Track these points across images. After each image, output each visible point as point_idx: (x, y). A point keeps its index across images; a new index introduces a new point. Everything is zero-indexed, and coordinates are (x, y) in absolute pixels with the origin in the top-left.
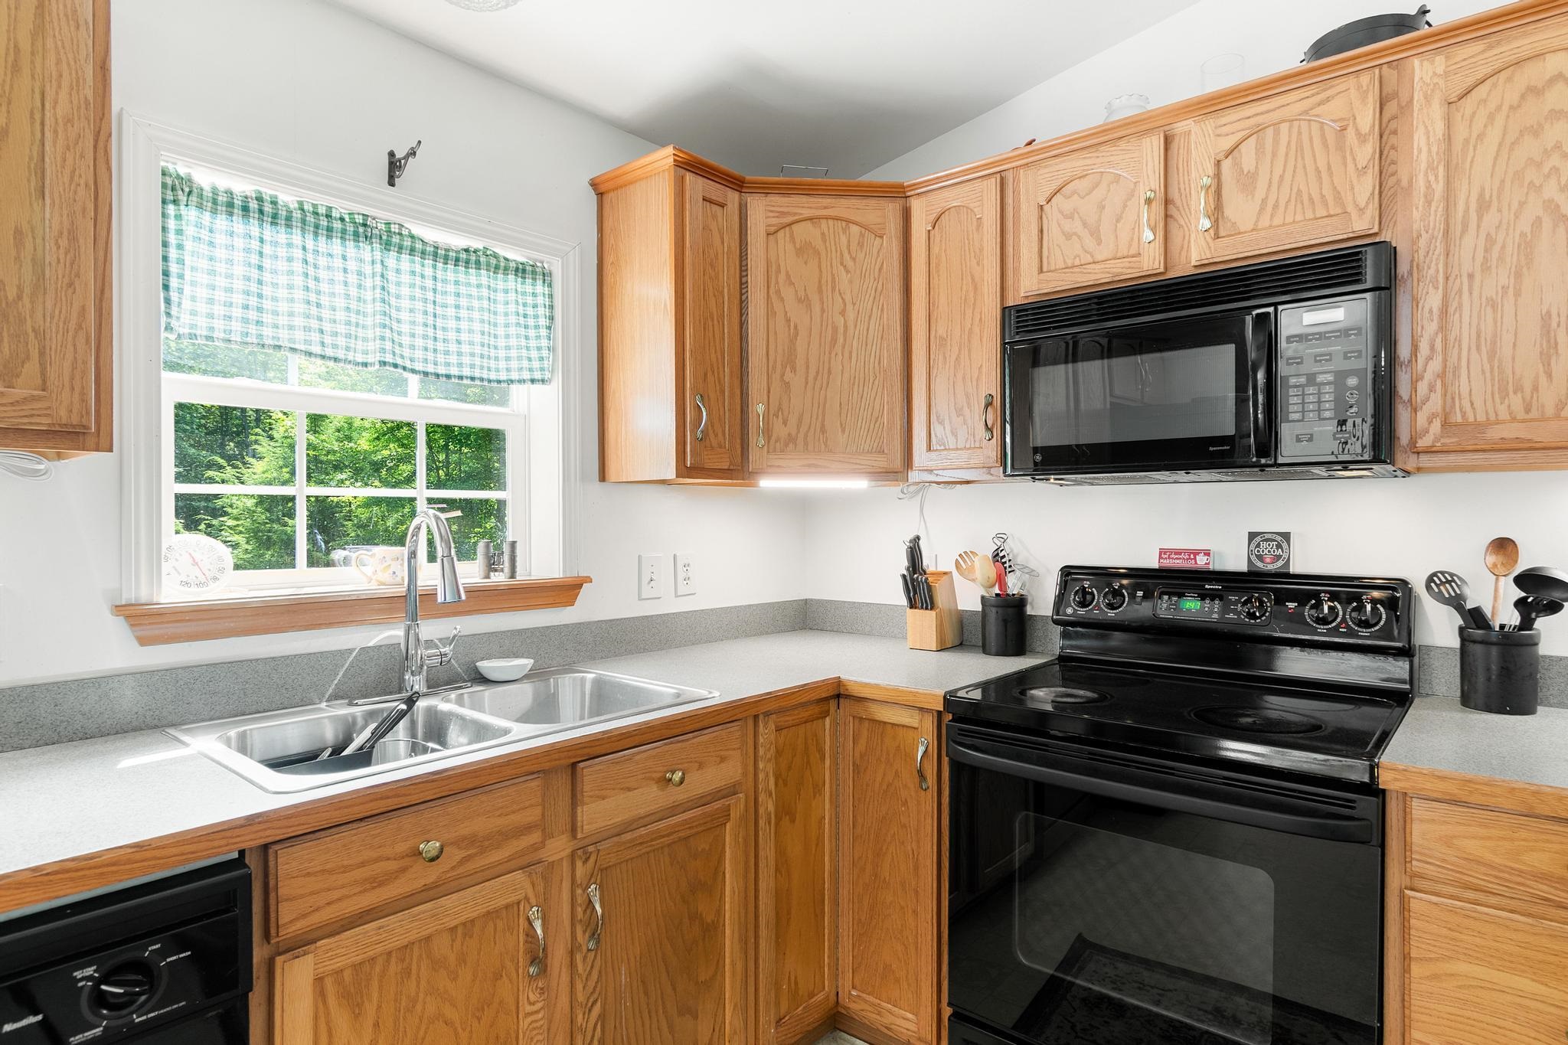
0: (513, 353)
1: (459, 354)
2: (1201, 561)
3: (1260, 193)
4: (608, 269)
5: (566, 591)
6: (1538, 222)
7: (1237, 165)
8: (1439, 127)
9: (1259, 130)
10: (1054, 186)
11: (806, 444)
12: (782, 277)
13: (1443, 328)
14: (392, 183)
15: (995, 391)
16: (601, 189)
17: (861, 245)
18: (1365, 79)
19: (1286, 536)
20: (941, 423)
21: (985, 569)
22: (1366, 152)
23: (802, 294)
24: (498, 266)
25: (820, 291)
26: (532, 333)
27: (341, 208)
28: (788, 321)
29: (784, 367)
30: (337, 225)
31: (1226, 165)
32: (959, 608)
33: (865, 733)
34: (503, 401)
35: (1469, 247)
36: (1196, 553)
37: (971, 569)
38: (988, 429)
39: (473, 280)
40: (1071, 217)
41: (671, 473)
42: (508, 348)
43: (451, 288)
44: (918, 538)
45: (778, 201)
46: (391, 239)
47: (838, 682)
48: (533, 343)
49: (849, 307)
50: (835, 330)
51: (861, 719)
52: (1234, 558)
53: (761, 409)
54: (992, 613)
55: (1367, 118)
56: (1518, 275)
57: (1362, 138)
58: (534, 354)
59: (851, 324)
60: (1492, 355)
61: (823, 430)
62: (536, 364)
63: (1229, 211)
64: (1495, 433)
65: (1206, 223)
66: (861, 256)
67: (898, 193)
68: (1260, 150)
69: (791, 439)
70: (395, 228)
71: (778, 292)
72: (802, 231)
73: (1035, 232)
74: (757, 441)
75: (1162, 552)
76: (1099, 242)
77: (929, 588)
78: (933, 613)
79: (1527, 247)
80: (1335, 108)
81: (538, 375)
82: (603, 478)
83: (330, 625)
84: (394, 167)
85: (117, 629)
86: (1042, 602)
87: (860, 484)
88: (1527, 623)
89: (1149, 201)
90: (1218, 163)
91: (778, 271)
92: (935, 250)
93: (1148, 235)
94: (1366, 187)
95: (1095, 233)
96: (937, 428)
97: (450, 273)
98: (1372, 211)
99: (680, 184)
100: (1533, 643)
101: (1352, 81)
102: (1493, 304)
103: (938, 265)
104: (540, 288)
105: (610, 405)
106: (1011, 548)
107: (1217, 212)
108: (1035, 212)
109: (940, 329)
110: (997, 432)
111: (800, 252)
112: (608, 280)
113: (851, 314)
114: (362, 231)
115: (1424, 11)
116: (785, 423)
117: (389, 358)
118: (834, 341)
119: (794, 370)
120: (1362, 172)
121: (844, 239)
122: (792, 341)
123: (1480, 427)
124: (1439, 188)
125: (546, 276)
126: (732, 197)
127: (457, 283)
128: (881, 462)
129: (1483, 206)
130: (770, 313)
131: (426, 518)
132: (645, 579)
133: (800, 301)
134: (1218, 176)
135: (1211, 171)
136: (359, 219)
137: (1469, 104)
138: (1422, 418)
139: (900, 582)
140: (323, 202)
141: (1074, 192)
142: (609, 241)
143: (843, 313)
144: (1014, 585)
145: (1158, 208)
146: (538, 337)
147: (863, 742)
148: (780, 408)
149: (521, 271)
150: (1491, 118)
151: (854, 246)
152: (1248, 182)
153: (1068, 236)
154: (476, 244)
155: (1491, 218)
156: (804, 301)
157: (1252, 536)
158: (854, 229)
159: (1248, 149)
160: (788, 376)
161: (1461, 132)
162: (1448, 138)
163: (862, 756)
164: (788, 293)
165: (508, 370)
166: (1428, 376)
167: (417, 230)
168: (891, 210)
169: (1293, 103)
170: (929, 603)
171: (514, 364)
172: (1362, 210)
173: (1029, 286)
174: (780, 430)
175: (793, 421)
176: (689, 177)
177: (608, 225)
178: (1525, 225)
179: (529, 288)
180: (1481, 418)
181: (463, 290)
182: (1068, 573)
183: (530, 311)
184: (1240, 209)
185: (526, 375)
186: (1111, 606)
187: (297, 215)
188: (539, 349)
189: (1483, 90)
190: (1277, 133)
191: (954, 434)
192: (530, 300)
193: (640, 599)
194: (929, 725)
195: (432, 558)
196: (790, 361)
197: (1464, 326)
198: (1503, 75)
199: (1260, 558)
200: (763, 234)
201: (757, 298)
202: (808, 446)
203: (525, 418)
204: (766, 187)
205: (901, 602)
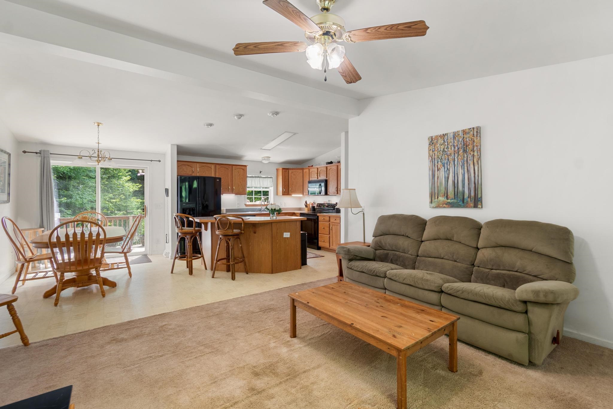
1: (265, 185)
3: (322, 174)
4: (277, 177)
7: (321, 172)
8: (329, 172)
12: (292, 177)
13: (329, 186)
16: (277, 170)
17: (299, 174)
18: (325, 167)
22: (326, 173)
24: (268, 178)
25: (296, 178)
26: (271, 183)
27: (257, 176)
28: (293, 181)
32: (310, 207)
35: (330, 180)
37: (311, 203)
38: (308, 191)
40: (313, 173)
41: (282, 195)
44: (306, 201)
45: (292, 170)
46: (260, 177)
47: (294, 212)
53: (290, 189)
55: (326, 170)
60: (331, 188)
63: (320, 175)
67: (302, 169)
69: (293, 191)
72: (294, 173)
74: (290, 192)
77: (307, 205)
81: (272, 186)
82: (277, 195)
83: (256, 206)
84: (260, 172)
85: (244, 205)
87: (301, 195)
92: (305, 175)
93: (316, 176)
94: (326, 175)
96: (305, 190)
97: (264, 179)
98: (326, 177)
105: (277, 189)
106: (314, 201)
108: (311, 173)
109: (306, 182)
111: (294, 175)
114: (258, 177)
115: (331, 161)
117: (260, 186)
118: (297, 182)
121: (297, 173)
122: (293, 183)
124: (329, 176)
125: (272, 178)
126: (288, 170)
130: (291, 180)
131: (262, 198)
132: (281, 204)
135: (319, 172)
137: (330, 170)
138: (328, 192)
142: (278, 174)
143: (297, 180)
144: (314, 205)
145: (317, 174)
148: (292, 188)
149: (270, 178)
153: (313, 175)
154: (267, 176)
155: (331, 178)
156: (294, 179)
160: (293, 186)
165: (269, 186)
166: (328, 189)
167: (262, 176)
168: (302, 171)
170: (307, 207)
173: (311, 179)
176: (283, 170)
180: (331, 192)
181: (266, 180)
182: (318, 204)
183: (271, 181)
195: (263, 202)
196: (293, 184)
200: (290, 173)
201: (290, 179)
202: (295, 192)
203: (271, 190)
204: (291, 169)
205: (305, 207)
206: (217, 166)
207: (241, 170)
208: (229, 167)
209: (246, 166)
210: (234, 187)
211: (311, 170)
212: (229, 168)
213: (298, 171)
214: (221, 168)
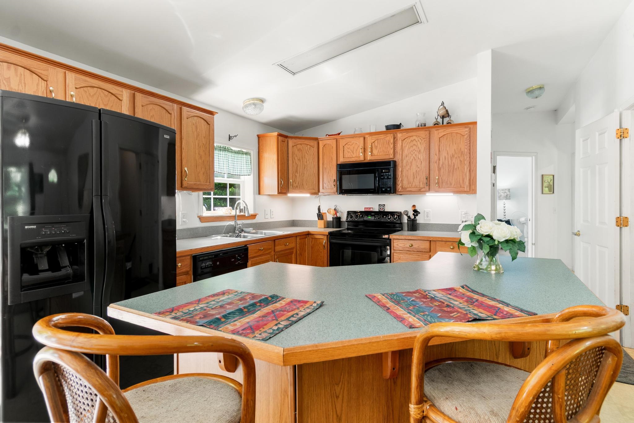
0: (245, 170)
1: (237, 170)
2: (371, 210)
3: (378, 149)
4: (260, 152)
5: (254, 216)
6: (412, 160)
7: (375, 144)
8: (401, 144)
9: (378, 139)
10: (346, 143)
11: (300, 187)
12: (295, 155)
13: (402, 174)
14: (229, 140)
15: (335, 178)
16: (259, 136)
17: (310, 149)
18: (392, 135)
19: (384, 205)
20: (325, 184)
21: (333, 212)
22: (392, 146)
23: (299, 158)
24: (243, 153)
25: (302, 158)
26: (248, 165)
28: (296, 164)
29: (295, 173)
30: (222, 149)
31: (373, 144)
32: (328, 220)
33: (313, 241)
34: (239, 178)
35: (405, 162)
36: (370, 208)
37: (330, 212)
38: (334, 186)
39: (239, 156)
40: (349, 149)
41: (276, 193)
42: (244, 169)
43: (236, 158)
44: (320, 206)
45: (294, 140)
46: (228, 150)
47: (309, 232)
48: (248, 168)
49: (308, 161)
50: (305, 165)
51: (313, 238)
52: (377, 209)
53: (291, 181)
54: (335, 220)
55: (392, 141)
56: (410, 167)
57: (391, 144)
58: (248, 170)
59: (308, 165)
60: (407, 178)
61: (303, 185)
62: (249, 172)
63: (374, 152)
64: (408, 189)
65: (370, 153)
66: (310, 151)
67: (316, 139)
68: (378, 142)
69: (297, 187)
70: (229, 148)
71: (294, 158)
72: (299, 146)
73: (343, 151)
74: (290, 187)
75: (365, 208)
76: (353, 154)
77: (322, 216)
78: (323, 221)
79: (411, 163)
80: (388, 138)
81: (249, 174)
82: (259, 194)
83: (222, 221)
85: (198, 219)
86: (344, 218)
87: (308, 195)
88: (415, 218)
89: (361, 148)
90: (372, 144)
91: (294, 154)
92: (324, 151)
93: (361, 154)
94: (392, 151)
95: (353, 152)
96: (324, 185)
98: (393, 155)
99: (278, 138)
100: (416, 220)
101: (390, 135)
102: (407, 170)
103: (325, 154)
104: (249, 157)
105: (261, 179)
106: (338, 208)
107: (372, 152)
108: (343, 147)
109: (325, 166)
110: (336, 186)
111: (298, 150)
112: (261, 155)
113: (308, 162)
114: (224, 149)
115: (401, 124)
116: (296, 183)
117: (229, 172)
118: (305, 168)
119: (297, 173)
120: (391, 149)
121: (307, 148)
122: (297, 168)
123: (406, 188)
124: (401, 153)
125: (250, 154)
126: (286, 140)
127: (237, 157)
128: (314, 191)
129: (406, 156)
130: (293, 162)
132: (266, 215)
133: (298, 160)
134: (372, 146)
135: (371, 145)
136: (224, 147)
137: (405, 141)
138: (399, 187)
139: (317, 214)
140: (220, 145)
141: (349, 144)
142: (261, 147)
143: (306, 162)
144: (338, 215)
145: (363, 150)
146: (249, 166)
147: (313, 242)
148: (295, 181)
149: (246, 154)
150: (407, 143)
151: (308, 149)
152: (376, 147)
153: (348, 152)
154: (240, 150)
155: (407, 158)
156: (299, 160)
157: (379, 205)
158: (309, 146)
159: (376, 142)
160: (296, 174)
161: (404, 145)
162: (402, 145)
163: (313, 245)
164: (296, 158)
165: (244, 173)
166: (400, 180)
167: (232, 148)
168: (315, 143)
169: (382, 136)
171: (245, 172)
172: (391, 155)
173: (342, 160)
174: (295, 185)
175: (297, 183)
177: (260, 144)
178: (411, 160)
179: (247, 157)
180: (406, 187)
181: (238, 158)
182: (349, 213)
183: (247, 161)
184: (375, 152)
185: (247, 174)
186: (356, 218)
187: (217, 148)
188: (249, 169)
189: (406, 140)
190: (380, 140)
191: (328, 186)
192: (247, 159)
193: (265, 218)
194: (325, 237)
196: (297, 171)
197: (404, 174)
198: (409, 138)
199: (380, 209)
200: (291, 146)
201: (290, 159)
202: (300, 188)
203: (244, 182)
204: (292, 138)
205: (317, 219)
206: (138, 95)
207: (203, 121)
208: (173, 106)
209: (211, 113)
210: (186, 169)
211: (342, 143)
212: (173, 109)
213: (307, 142)
214: (151, 107)
